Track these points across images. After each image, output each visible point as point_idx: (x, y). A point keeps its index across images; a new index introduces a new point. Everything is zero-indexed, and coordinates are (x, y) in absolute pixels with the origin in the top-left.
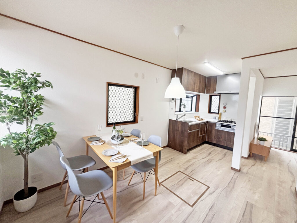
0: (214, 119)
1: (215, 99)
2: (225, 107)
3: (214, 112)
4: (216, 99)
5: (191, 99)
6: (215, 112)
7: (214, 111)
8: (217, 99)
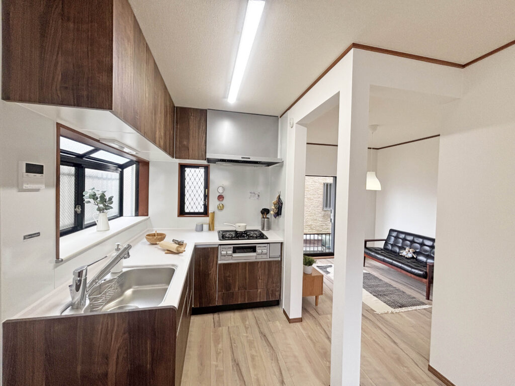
0: (197, 230)
1: (195, 177)
2: (221, 197)
3: (192, 211)
4: (195, 175)
5: (117, 175)
6: (197, 211)
7: (194, 207)
8: (200, 175)
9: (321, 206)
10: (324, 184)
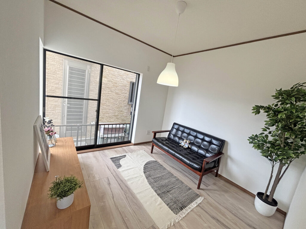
9: (127, 101)
10: (131, 83)
